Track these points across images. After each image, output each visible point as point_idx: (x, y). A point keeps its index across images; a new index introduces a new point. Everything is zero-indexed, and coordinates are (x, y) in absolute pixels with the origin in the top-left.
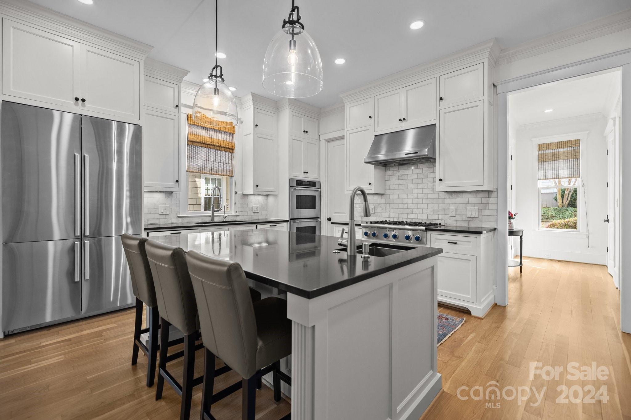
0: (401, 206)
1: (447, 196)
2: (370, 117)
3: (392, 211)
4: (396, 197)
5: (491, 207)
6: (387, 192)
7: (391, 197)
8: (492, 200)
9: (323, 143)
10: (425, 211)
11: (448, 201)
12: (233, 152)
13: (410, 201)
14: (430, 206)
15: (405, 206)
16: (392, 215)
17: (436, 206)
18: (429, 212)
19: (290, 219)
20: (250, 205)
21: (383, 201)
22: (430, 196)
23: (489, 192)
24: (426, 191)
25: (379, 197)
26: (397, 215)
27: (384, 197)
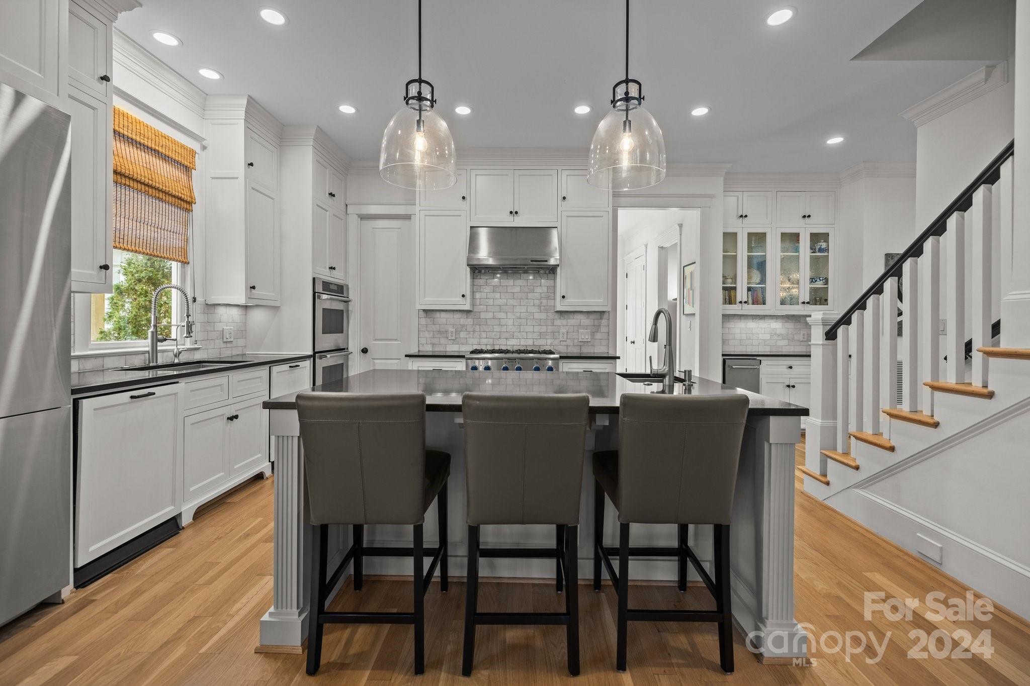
0: (497, 329)
1: (557, 316)
2: (464, 198)
3: (484, 335)
4: (490, 315)
5: (603, 329)
6: (476, 309)
7: (483, 315)
8: (604, 322)
9: (353, 220)
10: (530, 336)
11: (558, 322)
12: (189, 211)
13: (510, 322)
14: (537, 329)
15: (504, 329)
16: (484, 341)
17: (544, 329)
18: (536, 336)
19: (315, 353)
20: (219, 327)
21: (469, 321)
22: (537, 316)
23: (602, 313)
24: (531, 309)
25: (465, 315)
26: (491, 341)
27: (471, 315)
